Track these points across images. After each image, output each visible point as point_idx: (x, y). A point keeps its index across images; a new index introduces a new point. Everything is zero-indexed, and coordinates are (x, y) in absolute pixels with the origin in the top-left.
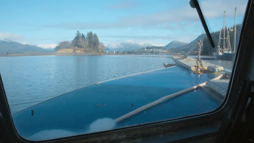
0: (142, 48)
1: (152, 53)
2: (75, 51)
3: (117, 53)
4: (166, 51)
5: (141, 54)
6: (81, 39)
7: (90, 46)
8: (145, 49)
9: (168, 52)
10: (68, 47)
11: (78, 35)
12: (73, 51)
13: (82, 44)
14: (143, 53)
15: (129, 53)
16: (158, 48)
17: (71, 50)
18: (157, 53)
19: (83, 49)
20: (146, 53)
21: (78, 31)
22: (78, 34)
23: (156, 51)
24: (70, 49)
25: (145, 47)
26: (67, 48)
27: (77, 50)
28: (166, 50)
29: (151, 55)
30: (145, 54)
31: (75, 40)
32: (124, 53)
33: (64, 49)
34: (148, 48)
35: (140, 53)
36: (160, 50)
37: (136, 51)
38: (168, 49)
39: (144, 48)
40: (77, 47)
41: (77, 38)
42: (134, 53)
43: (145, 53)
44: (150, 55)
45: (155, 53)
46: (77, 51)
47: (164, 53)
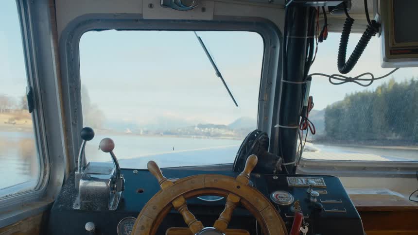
0: (190, 127)
1: (208, 135)
3: (146, 133)
4: (233, 134)
5: (188, 137)
8: (197, 128)
14: (193, 135)
15: (168, 133)
16: (219, 127)
18: (217, 136)
23: (214, 131)
25: (196, 125)
28: (232, 130)
30: (195, 136)
32: (158, 133)
34: (201, 126)
35: (186, 134)
36: (222, 131)
37: (179, 130)
39: (195, 127)
42: (176, 134)
43: (196, 134)
45: (212, 136)
47: (228, 135)
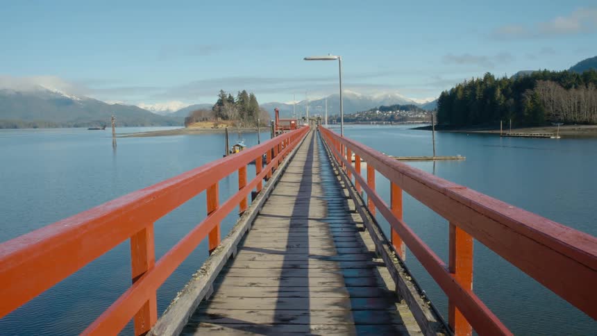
0: (371, 110)
1: (391, 120)
2: (216, 125)
4: (424, 116)
5: (367, 124)
6: (226, 105)
7: (242, 116)
8: (378, 111)
9: (427, 117)
10: (205, 120)
11: (223, 98)
12: (213, 126)
13: (228, 113)
14: (372, 120)
16: (407, 108)
17: (209, 125)
18: (403, 120)
19: (229, 122)
20: (378, 120)
21: (222, 91)
22: (222, 95)
23: (399, 115)
24: (209, 123)
25: (378, 108)
26: (203, 120)
27: (220, 123)
28: (424, 112)
29: (388, 124)
30: (375, 122)
31: (217, 107)
33: (199, 123)
34: (383, 109)
35: (365, 120)
36: (410, 114)
37: (356, 116)
38: (427, 111)
39: (375, 110)
40: (220, 119)
41: (220, 103)
42: (352, 121)
43: (376, 119)
44: (386, 124)
45: (396, 121)
46: (220, 126)
47: (416, 119)
